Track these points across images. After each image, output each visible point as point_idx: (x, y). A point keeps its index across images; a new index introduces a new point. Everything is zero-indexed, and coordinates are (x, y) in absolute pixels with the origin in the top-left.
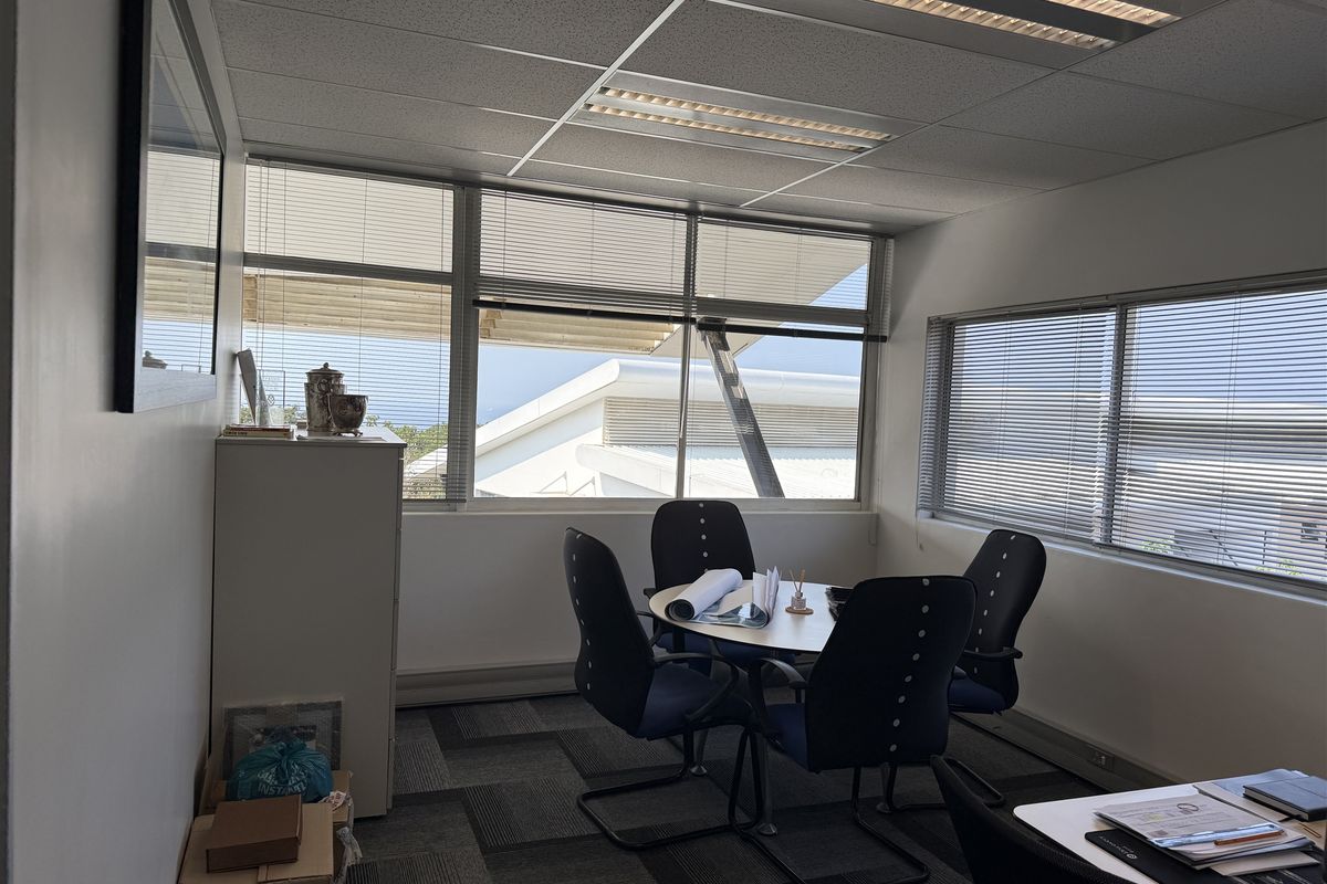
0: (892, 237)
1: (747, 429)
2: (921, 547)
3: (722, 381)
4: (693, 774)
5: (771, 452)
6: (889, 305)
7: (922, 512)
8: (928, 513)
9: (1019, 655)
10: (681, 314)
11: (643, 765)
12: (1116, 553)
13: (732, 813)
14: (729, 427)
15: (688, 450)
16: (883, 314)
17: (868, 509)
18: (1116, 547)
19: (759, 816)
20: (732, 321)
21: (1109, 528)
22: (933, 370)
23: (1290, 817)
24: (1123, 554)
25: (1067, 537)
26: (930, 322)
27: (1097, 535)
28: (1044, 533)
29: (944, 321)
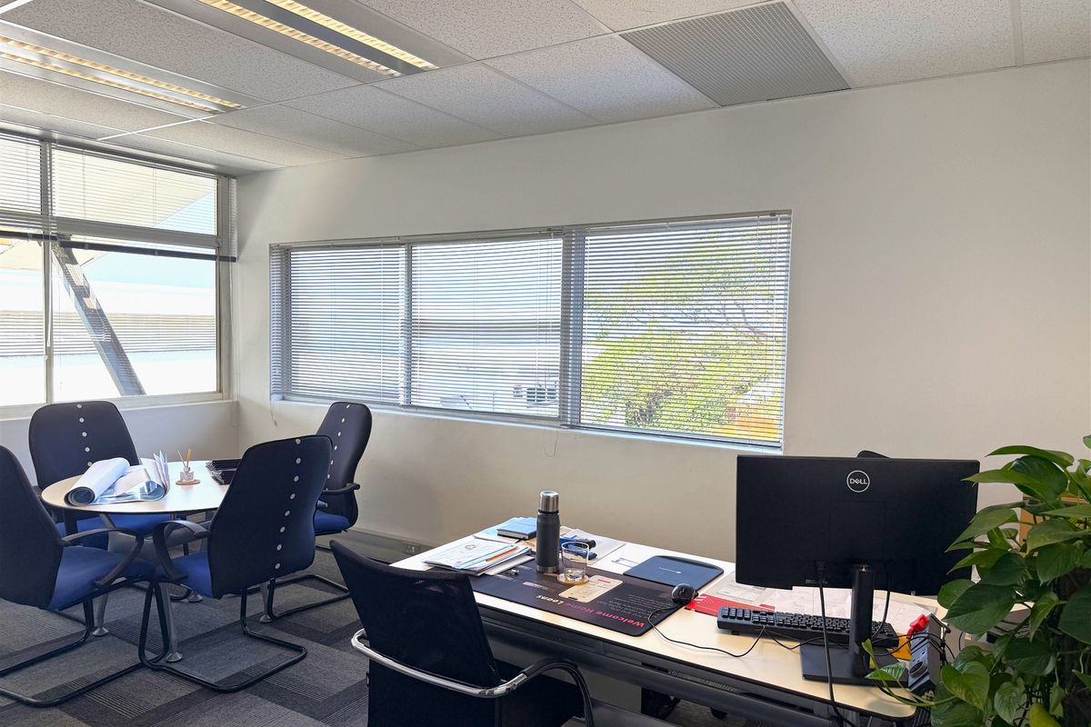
0: (234, 178)
1: (104, 337)
2: (275, 423)
3: (73, 293)
4: (96, 636)
5: (129, 356)
6: (236, 232)
7: (274, 396)
8: (280, 396)
9: (358, 487)
10: (41, 232)
11: (41, 641)
12: (415, 410)
13: (141, 654)
14: (86, 335)
15: (56, 359)
16: (231, 239)
17: (229, 398)
18: (414, 406)
19: (167, 647)
20: (76, 238)
21: (409, 395)
22: (276, 285)
23: (520, 540)
24: (419, 410)
25: (383, 403)
26: (271, 248)
27: (402, 400)
28: (368, 402)
29: (282, 248)
